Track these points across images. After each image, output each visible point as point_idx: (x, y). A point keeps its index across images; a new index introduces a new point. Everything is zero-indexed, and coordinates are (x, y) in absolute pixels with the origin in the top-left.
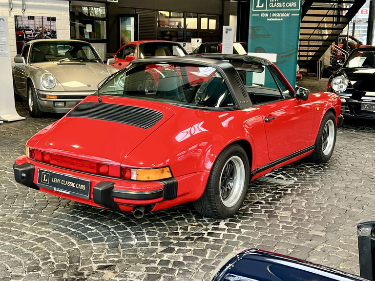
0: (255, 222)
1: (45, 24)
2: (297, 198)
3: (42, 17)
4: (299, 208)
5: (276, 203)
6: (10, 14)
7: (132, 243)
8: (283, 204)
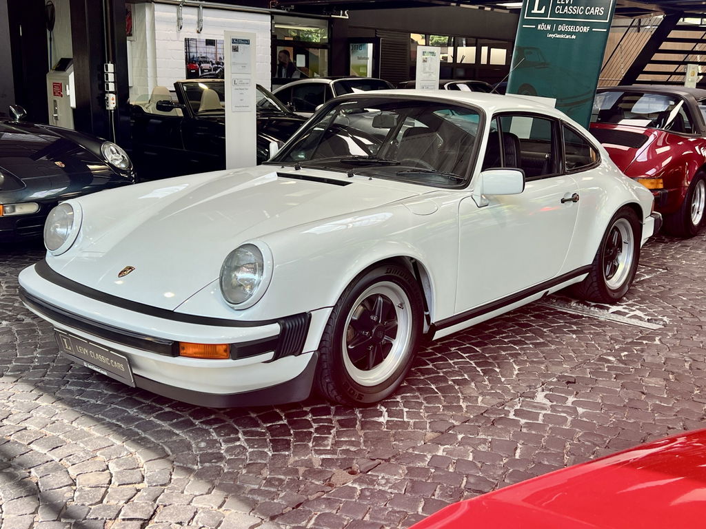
0: (601, 395)
4: (680, 371)
6: (178, 37)
7: (381, 419)
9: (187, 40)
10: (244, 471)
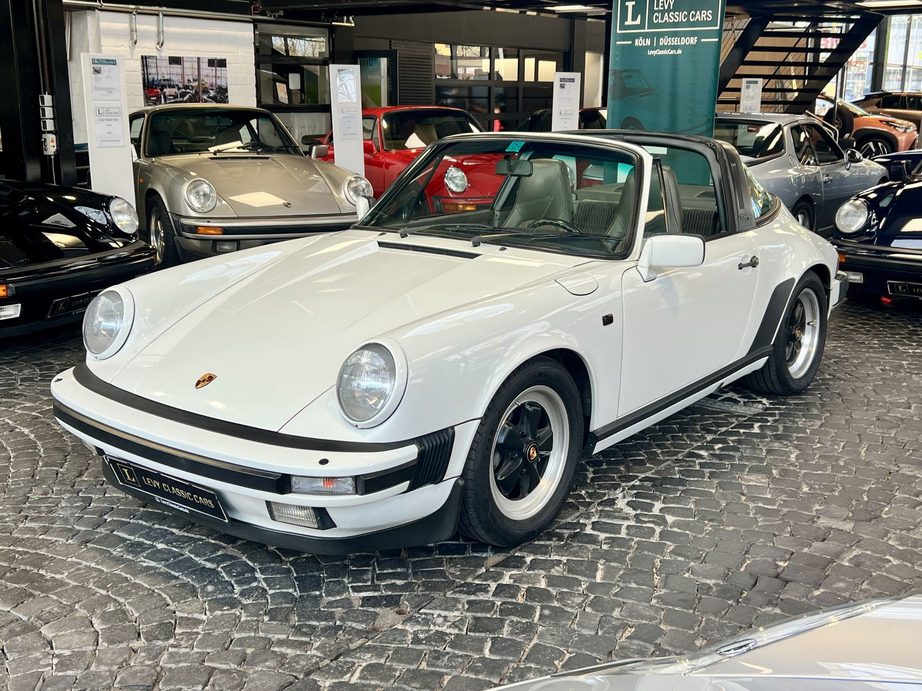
0: (693, 499)
1: (203, 73)
2: (776, 445)
3: (199, 59)
4: (785, 466)
5: (733, 457)
6: (132, 54)
8: (749, 459)
9: (144, 59)
10: (266, 618)
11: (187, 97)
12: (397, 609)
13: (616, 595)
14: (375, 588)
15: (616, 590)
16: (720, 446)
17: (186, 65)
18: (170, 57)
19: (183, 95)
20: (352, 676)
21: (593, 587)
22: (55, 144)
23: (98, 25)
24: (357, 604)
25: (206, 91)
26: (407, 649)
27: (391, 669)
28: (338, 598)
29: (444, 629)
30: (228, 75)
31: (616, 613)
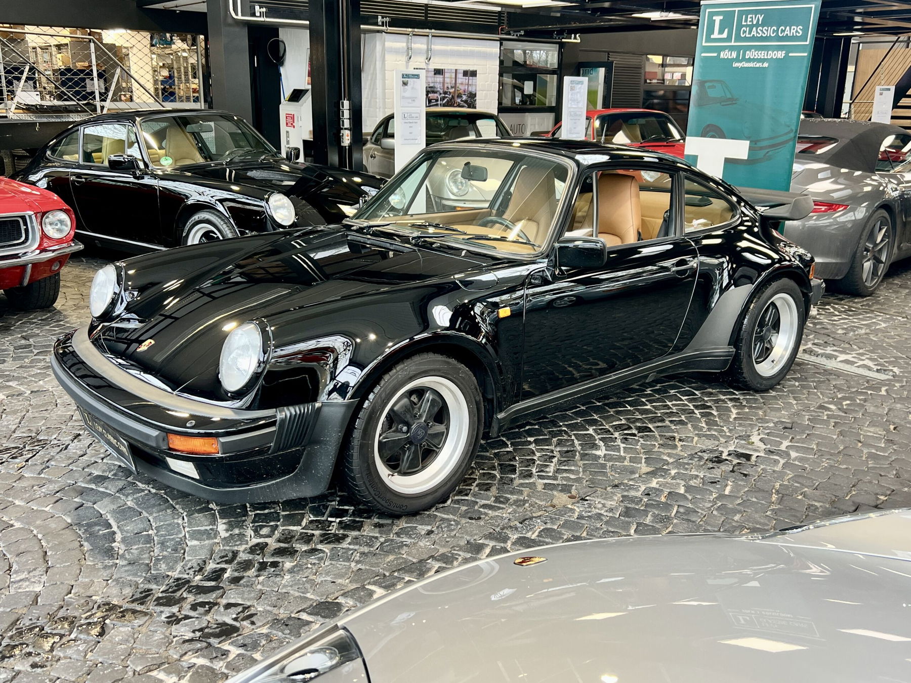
1: (459, 81)
2: (897, 406)
3: (456, 70)
4: (902, 423)
5: (858, 412)
7: (598, 453)
8: (870, 415)
11: (446, 100)
12: (569, 494)
13: (739, 504)
14: (555, 478)
15: (739, 501)
16: (848, 402)
17: (447, 75)
18: (435, 70)
19: (443, 98)
20: (533, 534)
21: (721, 496)
22: (349, 138)
23: (384, 44)
24: (540, 488)
25: (460, 96)
26: (574, 522)
27: (560, 533)
28: (527, 481)
29: (602, 512)
30: (478, 83)
31: (737, 517)
